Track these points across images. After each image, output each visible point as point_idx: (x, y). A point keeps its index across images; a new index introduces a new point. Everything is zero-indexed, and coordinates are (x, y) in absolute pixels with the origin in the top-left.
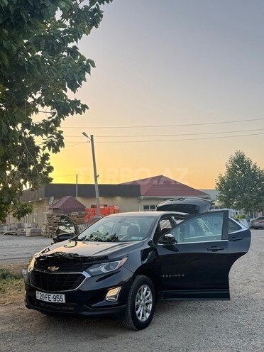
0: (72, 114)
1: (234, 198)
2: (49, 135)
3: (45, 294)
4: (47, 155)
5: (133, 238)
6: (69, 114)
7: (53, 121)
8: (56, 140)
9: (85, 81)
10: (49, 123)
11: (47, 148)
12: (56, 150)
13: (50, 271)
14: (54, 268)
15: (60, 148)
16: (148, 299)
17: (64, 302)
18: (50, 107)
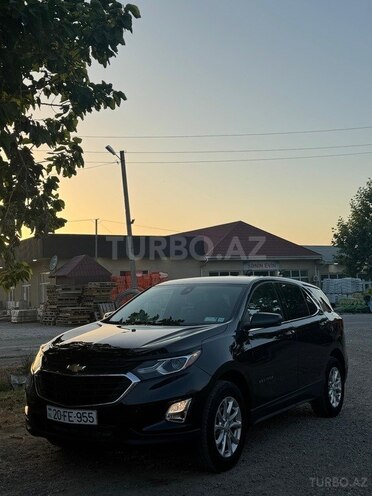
0: (98, 108)
1: (363, 260)
2: (58, 146)
3: (62, 410)
4: (55, 179)
5: (207, 319)
6: (93, 109)
7: (64, 121)
8: (70, 155)
9: (123, 44)
10: (58, 125)
11: (54, 168)
12: (70, 172)
13: (69, 371)
14: (77, 367)
15: (77, 168)
16: (234, 420)
17: (95, 423)
18: (60, 95)
